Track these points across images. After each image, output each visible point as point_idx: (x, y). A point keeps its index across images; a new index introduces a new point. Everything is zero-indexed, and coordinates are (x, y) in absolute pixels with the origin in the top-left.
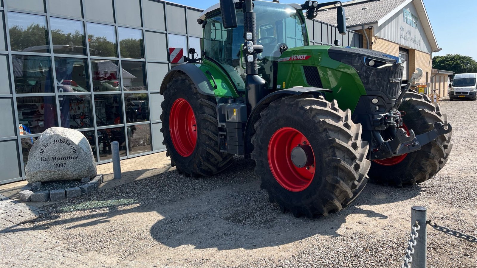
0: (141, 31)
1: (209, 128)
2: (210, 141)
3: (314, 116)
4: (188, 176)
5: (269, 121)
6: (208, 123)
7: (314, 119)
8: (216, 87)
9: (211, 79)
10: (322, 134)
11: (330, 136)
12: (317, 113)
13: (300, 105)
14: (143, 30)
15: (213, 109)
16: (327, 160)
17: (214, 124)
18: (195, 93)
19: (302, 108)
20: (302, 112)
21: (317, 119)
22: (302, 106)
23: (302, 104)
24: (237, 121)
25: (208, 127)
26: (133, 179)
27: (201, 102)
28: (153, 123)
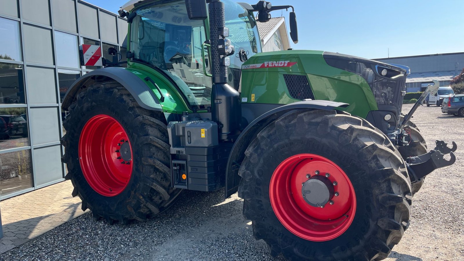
0: (17, 24)
1: (155, 156)
2: (156, 173)
3: (356, 139)
4: (113, 222)
5: (275, 146)
6: (154, 148)
7: (356, 142)
8: (162, 99)
9: (154, 89)
10: (372, 163)
11: (382, 166)
12: (358, 135)
13: (330, 124)
14: (20, 22)
15: (159, 130)
16: (380, 197)
17: (161, 149)
18: (130, 107)
19: (334, 128)
20: (334, 132)
21: (360, 143)
22: (333, 125)
23: (333, 122)
24: (207, 146)
25: (154, 154)
26: (23, 237)
27: (143, 119)
28: (34, 149)
